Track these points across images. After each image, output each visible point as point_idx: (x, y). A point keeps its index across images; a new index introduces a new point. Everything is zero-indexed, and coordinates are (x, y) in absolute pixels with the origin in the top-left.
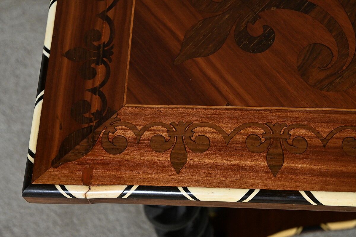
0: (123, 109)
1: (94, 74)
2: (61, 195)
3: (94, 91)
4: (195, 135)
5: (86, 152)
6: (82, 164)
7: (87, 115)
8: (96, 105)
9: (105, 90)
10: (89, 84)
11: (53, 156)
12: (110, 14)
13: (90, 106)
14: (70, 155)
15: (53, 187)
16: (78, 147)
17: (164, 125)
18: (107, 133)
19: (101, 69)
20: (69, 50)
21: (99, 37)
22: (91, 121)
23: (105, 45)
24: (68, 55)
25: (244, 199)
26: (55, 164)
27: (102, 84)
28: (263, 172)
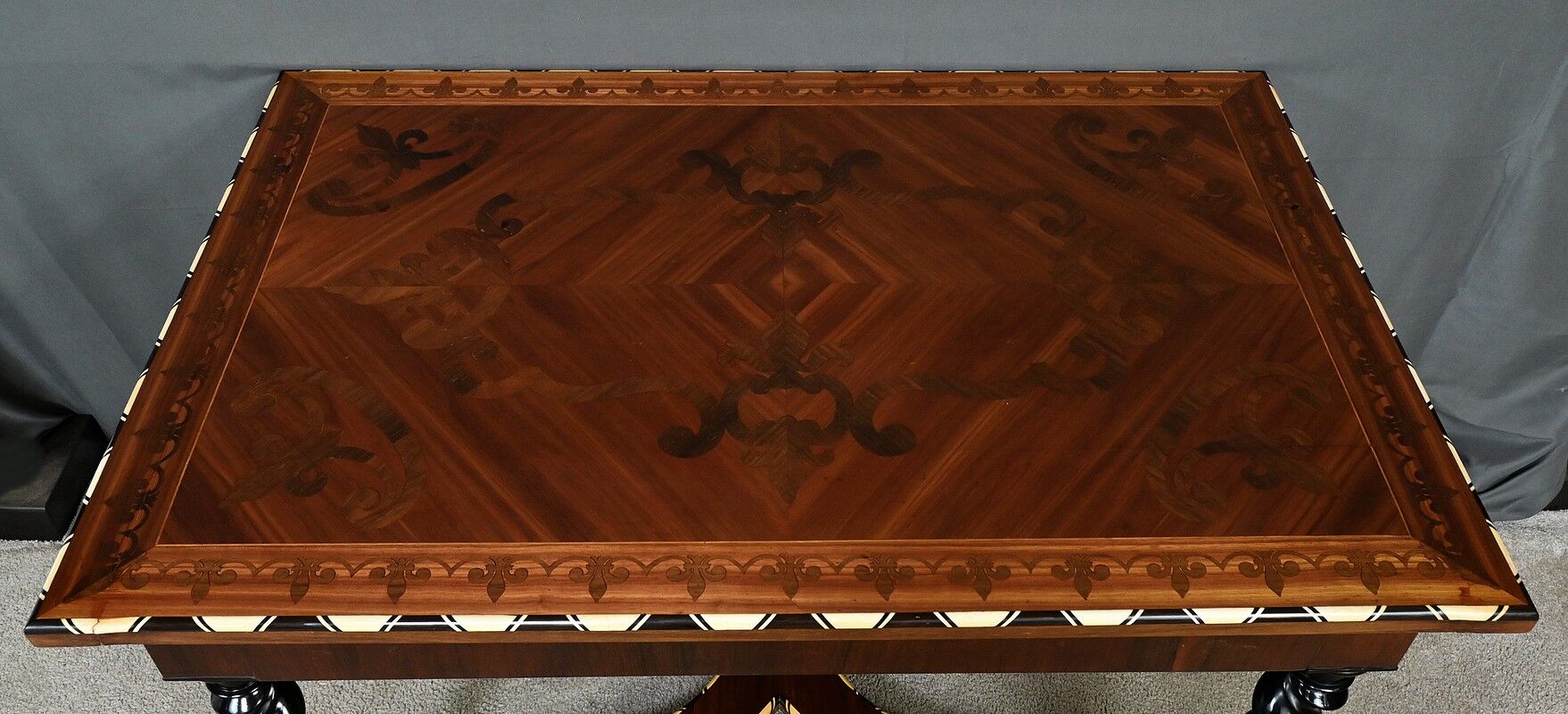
0: (154, 549)
1: (132, 517)
2: (67, 631)
3: (127, 533)
4: (223, 570)
5: (103, 588)
6: (95, 599)
7: (113, 555)
8: (126, 544)
9: (138, 533)
10: (124, 528)
11: (68, 590)
12: (163, 465)
13: (118, 546)
14: (85, 592)
15: (59, 622)
16: (95, 584)
17: (193, 562)
18: (130, 571)
19: (139, 515)
20: (111, 498)
21: (146, 484)
22: (116, 560)
23: (150, 492)
24: (108, 502)
25: (260, 626)
26: (66, 600)
27: (136, 528)
28: (287, 601)
